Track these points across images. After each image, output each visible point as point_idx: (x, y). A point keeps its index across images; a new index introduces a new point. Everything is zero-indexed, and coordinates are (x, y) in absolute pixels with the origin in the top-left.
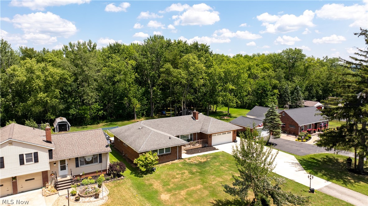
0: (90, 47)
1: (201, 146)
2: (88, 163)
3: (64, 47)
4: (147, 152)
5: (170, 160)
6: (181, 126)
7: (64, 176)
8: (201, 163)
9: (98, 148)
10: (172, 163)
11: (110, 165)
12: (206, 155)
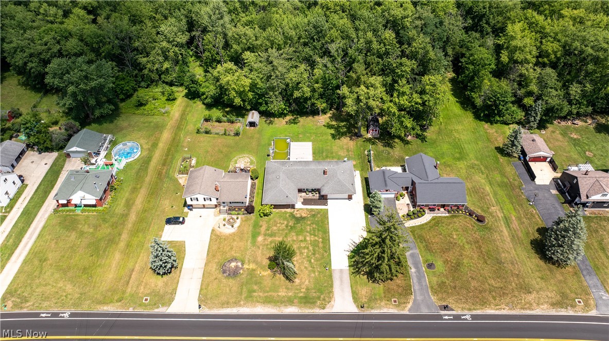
1: (318, 197)
2: (235, 203)
12: (312, 210)
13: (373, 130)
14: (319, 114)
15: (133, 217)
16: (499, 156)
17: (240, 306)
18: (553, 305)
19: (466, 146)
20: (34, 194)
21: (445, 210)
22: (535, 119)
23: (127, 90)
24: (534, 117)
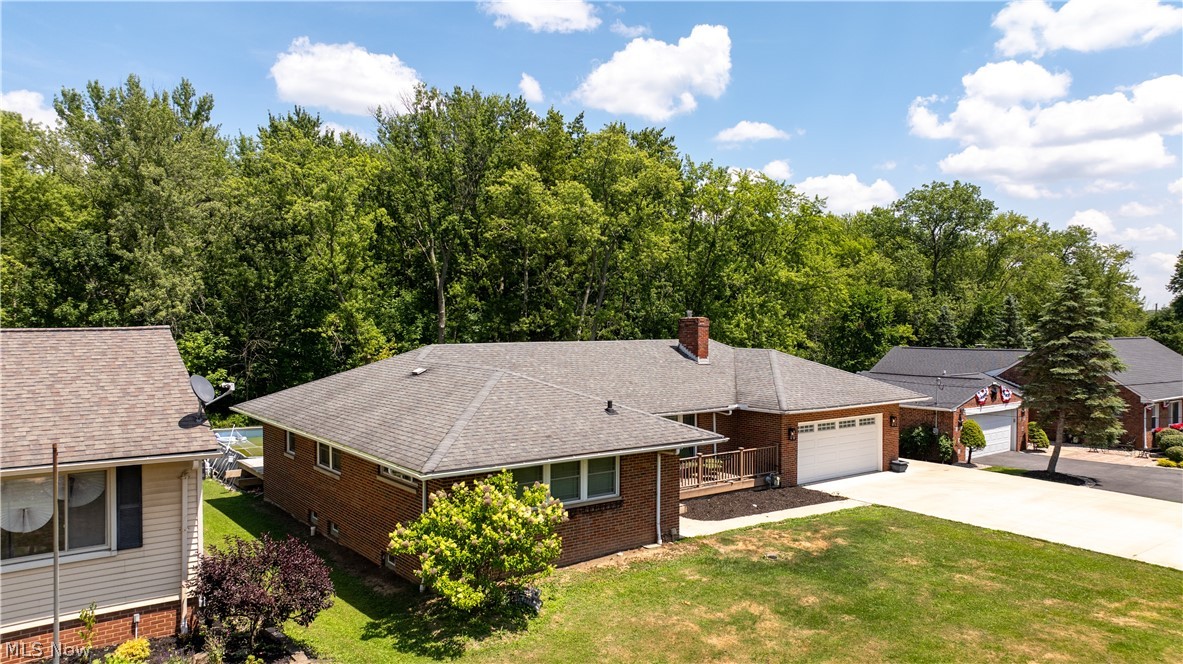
0: (185, 108)
1: (747, 482)
3: (61, 98)
4: (482, 476)
5: (613, 546)
6: (636, 379)
8: (806, 555)
9: (117, 431)
10: (633, 564)
11: (205, 565)
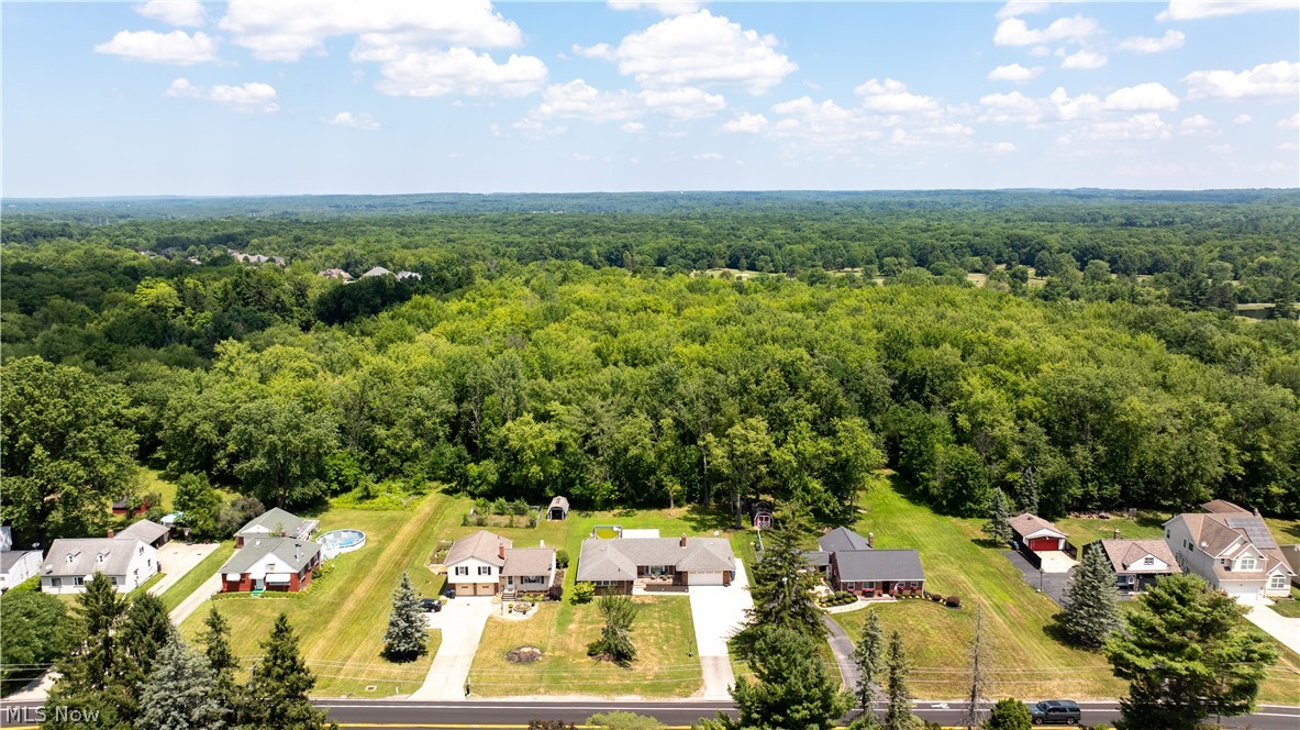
1: (671, 583)
2: (530, 581)
7: (509, 590)
12: (661, 597)
13: (761, 518)
14: (669, 506)
15: (350, 605)
16: (979, 547)
17: (539, 693)
18: (1092, 693)
19: (922, 539)
20: (178, 582)
21: (891, 595)
22: (1030, 500)
23: (347, 476)
24: (1028, 497)
